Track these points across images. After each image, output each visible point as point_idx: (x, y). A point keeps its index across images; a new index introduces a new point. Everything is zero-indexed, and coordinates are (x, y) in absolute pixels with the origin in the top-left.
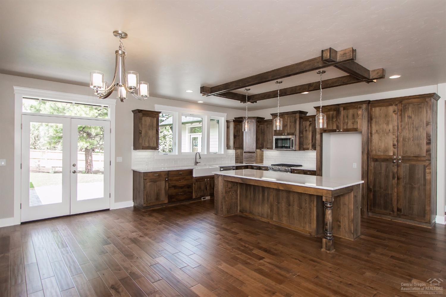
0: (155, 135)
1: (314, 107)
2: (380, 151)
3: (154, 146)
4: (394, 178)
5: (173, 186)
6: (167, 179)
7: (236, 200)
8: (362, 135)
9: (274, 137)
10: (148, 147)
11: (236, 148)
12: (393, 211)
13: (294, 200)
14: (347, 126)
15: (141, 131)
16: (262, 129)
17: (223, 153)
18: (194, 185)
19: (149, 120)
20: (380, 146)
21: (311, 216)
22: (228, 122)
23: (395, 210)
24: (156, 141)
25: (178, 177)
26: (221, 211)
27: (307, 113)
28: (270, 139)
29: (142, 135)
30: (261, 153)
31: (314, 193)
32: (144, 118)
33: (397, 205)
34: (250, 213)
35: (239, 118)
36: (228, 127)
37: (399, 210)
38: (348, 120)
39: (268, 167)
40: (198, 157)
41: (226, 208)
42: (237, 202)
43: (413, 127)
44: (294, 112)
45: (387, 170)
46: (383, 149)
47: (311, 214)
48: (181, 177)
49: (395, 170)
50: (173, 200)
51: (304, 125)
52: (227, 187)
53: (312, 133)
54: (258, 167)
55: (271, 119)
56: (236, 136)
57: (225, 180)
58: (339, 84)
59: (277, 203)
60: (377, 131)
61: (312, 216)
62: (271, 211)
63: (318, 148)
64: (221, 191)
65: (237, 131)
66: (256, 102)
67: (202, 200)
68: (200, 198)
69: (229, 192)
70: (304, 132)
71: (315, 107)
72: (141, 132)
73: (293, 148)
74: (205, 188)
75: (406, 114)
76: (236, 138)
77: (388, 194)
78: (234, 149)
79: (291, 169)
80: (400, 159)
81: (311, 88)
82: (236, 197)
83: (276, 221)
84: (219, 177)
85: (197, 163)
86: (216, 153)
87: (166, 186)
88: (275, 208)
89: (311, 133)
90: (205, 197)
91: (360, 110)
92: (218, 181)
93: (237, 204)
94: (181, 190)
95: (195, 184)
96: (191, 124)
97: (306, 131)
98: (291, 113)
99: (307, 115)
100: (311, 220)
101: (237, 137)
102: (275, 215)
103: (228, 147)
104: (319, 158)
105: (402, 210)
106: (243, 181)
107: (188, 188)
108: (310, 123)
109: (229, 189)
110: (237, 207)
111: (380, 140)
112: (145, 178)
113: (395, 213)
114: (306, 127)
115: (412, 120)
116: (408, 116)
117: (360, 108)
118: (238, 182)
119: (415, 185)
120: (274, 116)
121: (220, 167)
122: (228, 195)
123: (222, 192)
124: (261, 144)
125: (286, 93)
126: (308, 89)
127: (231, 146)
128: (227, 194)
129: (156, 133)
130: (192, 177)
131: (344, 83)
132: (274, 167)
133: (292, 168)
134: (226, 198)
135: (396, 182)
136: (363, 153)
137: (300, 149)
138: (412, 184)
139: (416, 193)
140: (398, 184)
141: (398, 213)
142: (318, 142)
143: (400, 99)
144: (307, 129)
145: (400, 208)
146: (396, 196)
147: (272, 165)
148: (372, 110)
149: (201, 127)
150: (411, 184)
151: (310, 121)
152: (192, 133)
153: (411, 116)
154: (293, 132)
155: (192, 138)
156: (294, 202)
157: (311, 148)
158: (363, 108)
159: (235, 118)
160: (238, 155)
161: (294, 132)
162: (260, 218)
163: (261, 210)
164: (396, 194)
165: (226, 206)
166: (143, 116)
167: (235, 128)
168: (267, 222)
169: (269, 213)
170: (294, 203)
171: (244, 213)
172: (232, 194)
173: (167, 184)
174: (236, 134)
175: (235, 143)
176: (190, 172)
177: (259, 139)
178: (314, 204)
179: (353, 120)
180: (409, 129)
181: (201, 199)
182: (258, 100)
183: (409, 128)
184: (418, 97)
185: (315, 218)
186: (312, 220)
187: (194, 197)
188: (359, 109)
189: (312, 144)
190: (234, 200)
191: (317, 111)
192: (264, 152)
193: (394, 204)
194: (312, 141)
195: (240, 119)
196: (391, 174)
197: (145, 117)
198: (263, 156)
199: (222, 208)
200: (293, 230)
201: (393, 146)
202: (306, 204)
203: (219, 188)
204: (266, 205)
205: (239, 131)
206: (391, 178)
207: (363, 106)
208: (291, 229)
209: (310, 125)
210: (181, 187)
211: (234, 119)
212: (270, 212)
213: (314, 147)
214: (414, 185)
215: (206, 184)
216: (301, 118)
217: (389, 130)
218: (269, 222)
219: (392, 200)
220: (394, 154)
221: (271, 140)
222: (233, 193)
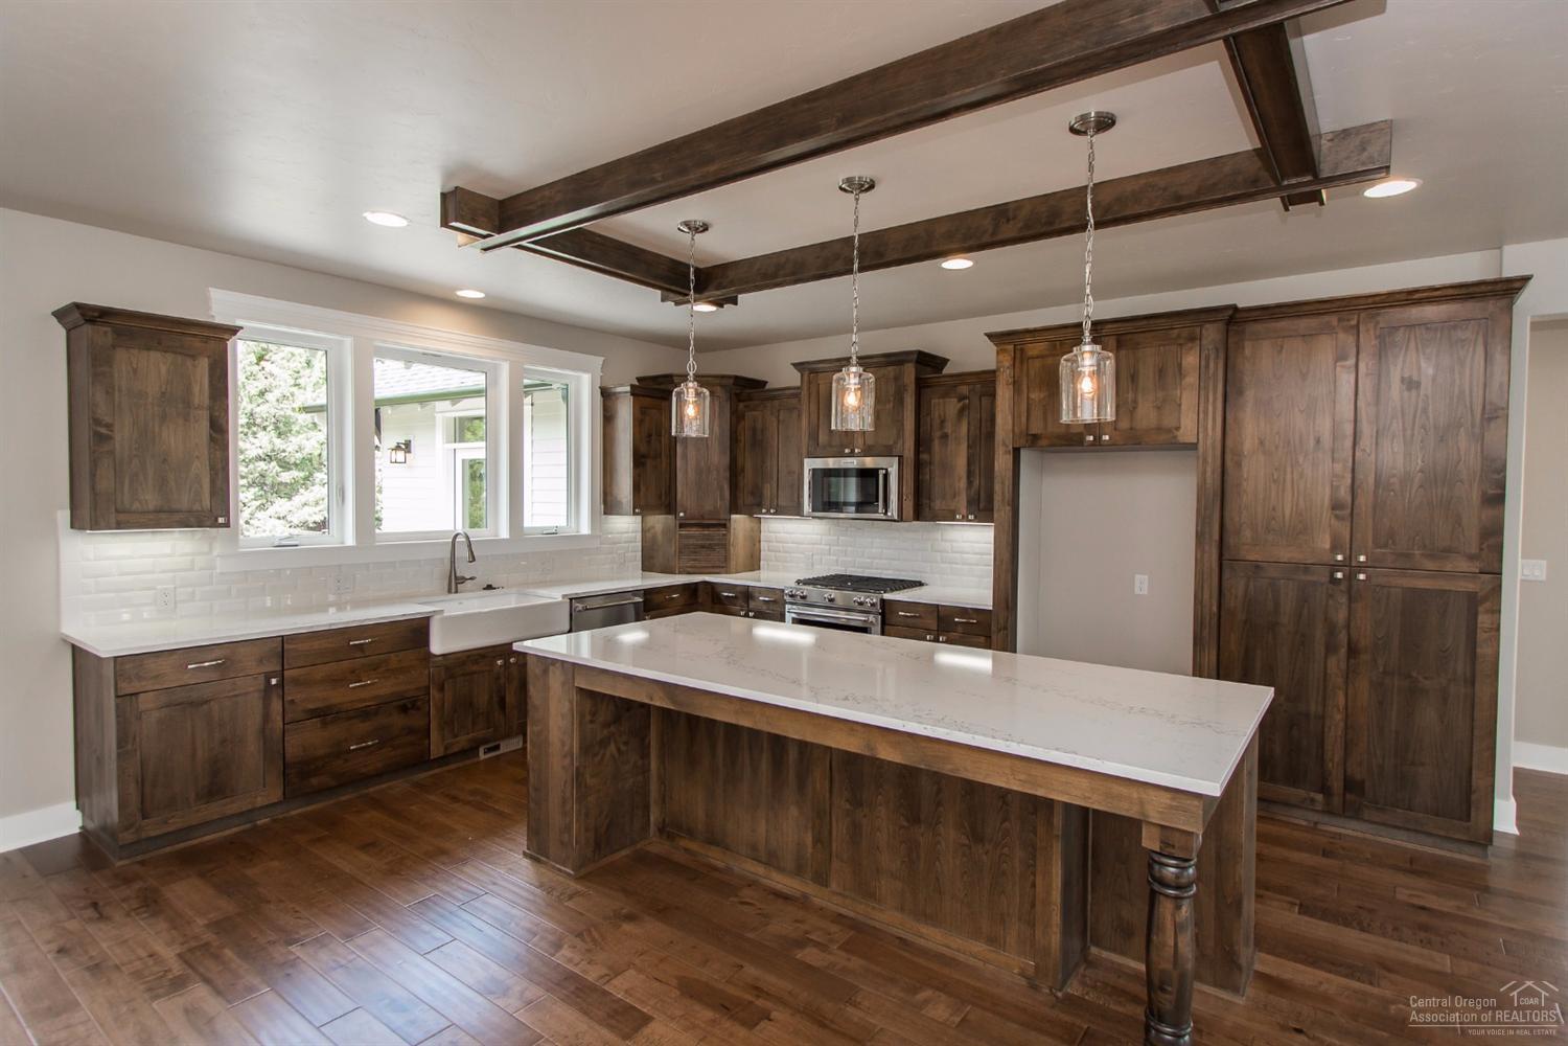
0: (203, 449)
1: (987, 335)
2: (1274, 530)
3: (197, 507)
4: (1330, 648)
5: (312, 711)
6: (274, 681)
7: (640, 778)
8: (1198, 458)
9: (806, 461)
10: (158, 511)
11: (641, 506)
12: (1325, 789)
13: (939, 791)
14: (1132, 420)
15: (109, 426)
16: (754, 430)
17: (585, 529)
18: (433, 692)
19: (164, 369)
20: (1274, 509)
21: (1034, 885)
22: (607, 395)
23: (1337, 784)
24: (213, 482)
25: (346, 664)
26: (562, 843)
27: (944, 361)
28: (790, 473)
29: (117, 446)
30: (752, 530)
31: (1085, 798)
32: (122, 357)
33: (1345, 764)
34: (712, 841)
35: (655, 378)
36: (608, 418)
37: (1350, 785)
38: (1136, 391)
39: (783, 591)
40: (462, 553)
41: (587, 830)
42: (646, 782)
43: (1423, 427)
44: (893, 359)
45: (1305, 611)
46: (1287, 524)
47: (1034, 874)
48: (363, 660)
49: (1341, 616)
50: (314, 781)
51: (937, 414)
52: (592, 722)
53: (969, 447)
54: (738, 589)
55: (794, 388)
56: (643, 456)
57: (581, 689)
58: (1157, 206)
59: (848, 806)
60: (1261, 443)
61: (1039, 888)
62: (817, 841)
63: (1002, 511)
64: (563, 744)
65: (650, 436)
66: (734, 301)
67: (482, 756)
68: (472, 750)
69: (604, 743)
70: (936, 444)
71: (990, 336)
72: (103, 430)
73: (889, 514)
74: (495, 699)
75: (1392, 368)
76: (643, 464)
77: (1307, 715)
78: (635, 514)
79: (883, 601)
80: (1361, 568)
81: (1008, 230)
82: (640, 763)
83: (847, 893)
84: (551, 668)
85: (463, 580)
86: (552, 534)
87: (266, 717)
88: (840, 830)
89: (964, 446)
90: (497, 743)
91: (1191, 348)
92: (546, 688)
93: (646, 795)
94: (363, 727)
95: (441, 689)
96: (453, 405)
97: (945, 436)
98: (882, 359)
99: (946, 371)
100: (1033, 905)
101: (649, 463)
102: (836, 864)
103: (608, 504)
104: (1006, 556)
105: (1367, 784)
106: (674, 702)
107: (404, 709)
108: (961, 404)
109: (605, 732)
110: (647, 807)
111: (1274, 481)
112: (127, 688)
113: (1337, 801)
114: (943, 422)
115: (1418, 395)
116: (1403, 380)
117: (1192, 339)
118: (647, 701)
119: (1426, 678)
120: (807, 373)
121: (571, 599)
122: (597, 759)
123: (566, 748)
124: (753, 494)
125: (879, 254)
126: (994, 234)
127: (620, 503)
128: (596, 755)
129: (212, 439)
130: (429, 655)
131: (1178, 198)
132: (807, 590)
133: (887, 596)
134: (588, 776)
135: (1343, 665)
136: (1200, 537)
137: (918, 515)
138: (1414, 674)
139: (1428, 716)
140: (1349, 675)
141: (1348, 796)
142: (1001, 489)
143: (1370, 301)
144: (949, 429)
145: (1358, 777)
146: (1342, 724)
147: (798, 582)
148: (1243, 348)
149: (480, 418)
150: (1410, 676)
151: (961, 398)
152: (462, 440)
153: (1415, 378)
154: (891, 443)
155: (463, 461)
156: (939, 804)
157: (964, 511)
158: (1204, 342)
159: (638, 379)
160: (654, 537)
161: (895, 443)
162: (760, 870)
163: (767, 831)
164: (1338, 717)
165: (587, 815)
166: (114, 347)
167: (638, 422)
168: (798, 894)
169: (810, 850)
170: (941, 809)
171: (684, 843)
172: (619, 750)
173: (276, 706)
174: (643, 449)
175: (643, 488)
176: (418, 630)
177: (743, 470)
178: (1049, 823)
179: (1160, 395)
180: (1404, 436)
181: (478, 755)
182: (741, 293)
183: (1404, 430)
184: (1450, 292)
185: (1056, 896)
186: (1039, 907)
187: (436, 750)
188: (1190, 345)
189: (968, 496)
190: (631, 780)
191: (998, 353)
192: (764, 526)
193: (1332, 760)
194: (970, 483)
195: (660, 384)
196: (1319, 634)
197: (135, 352)
198: (760, 541)
199: (568, 828)
200: (930, 945)
201: (1333, 509)
202: (1005, 820)
203: (551, 723)
204: (794, 811)
205: (659, 435)
206: (1319, 649)
207: (1207, 330)
208: (922, 942)
209: (961, 411)
210: (365, 714)
211: (637, 383)
212: (814, 846)
213: (981, 509)
214: (1427, 682)
215: (502, 681)
216: (921, 385)
217: (1318, 441)
218: (805, 896)
219: (1321, 744)
220: (1335, 549)
221: (796, 476)
222: (623, 748)
